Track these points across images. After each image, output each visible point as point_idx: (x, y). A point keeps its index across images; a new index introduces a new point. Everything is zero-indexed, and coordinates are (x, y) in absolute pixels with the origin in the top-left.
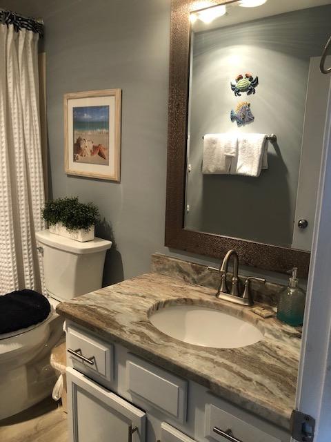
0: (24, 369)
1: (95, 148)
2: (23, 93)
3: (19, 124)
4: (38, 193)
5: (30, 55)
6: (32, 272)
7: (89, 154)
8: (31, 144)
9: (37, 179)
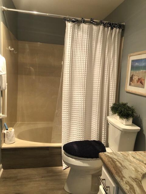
0: (91, 176)
1: (139, 79)
2: (111, 55)
3: (108, 68)
4: (112, 99)
5: (117, 39)
6: (105, 134)
7: (136, 82)
8: (112, 77)
9: (113, 93)
